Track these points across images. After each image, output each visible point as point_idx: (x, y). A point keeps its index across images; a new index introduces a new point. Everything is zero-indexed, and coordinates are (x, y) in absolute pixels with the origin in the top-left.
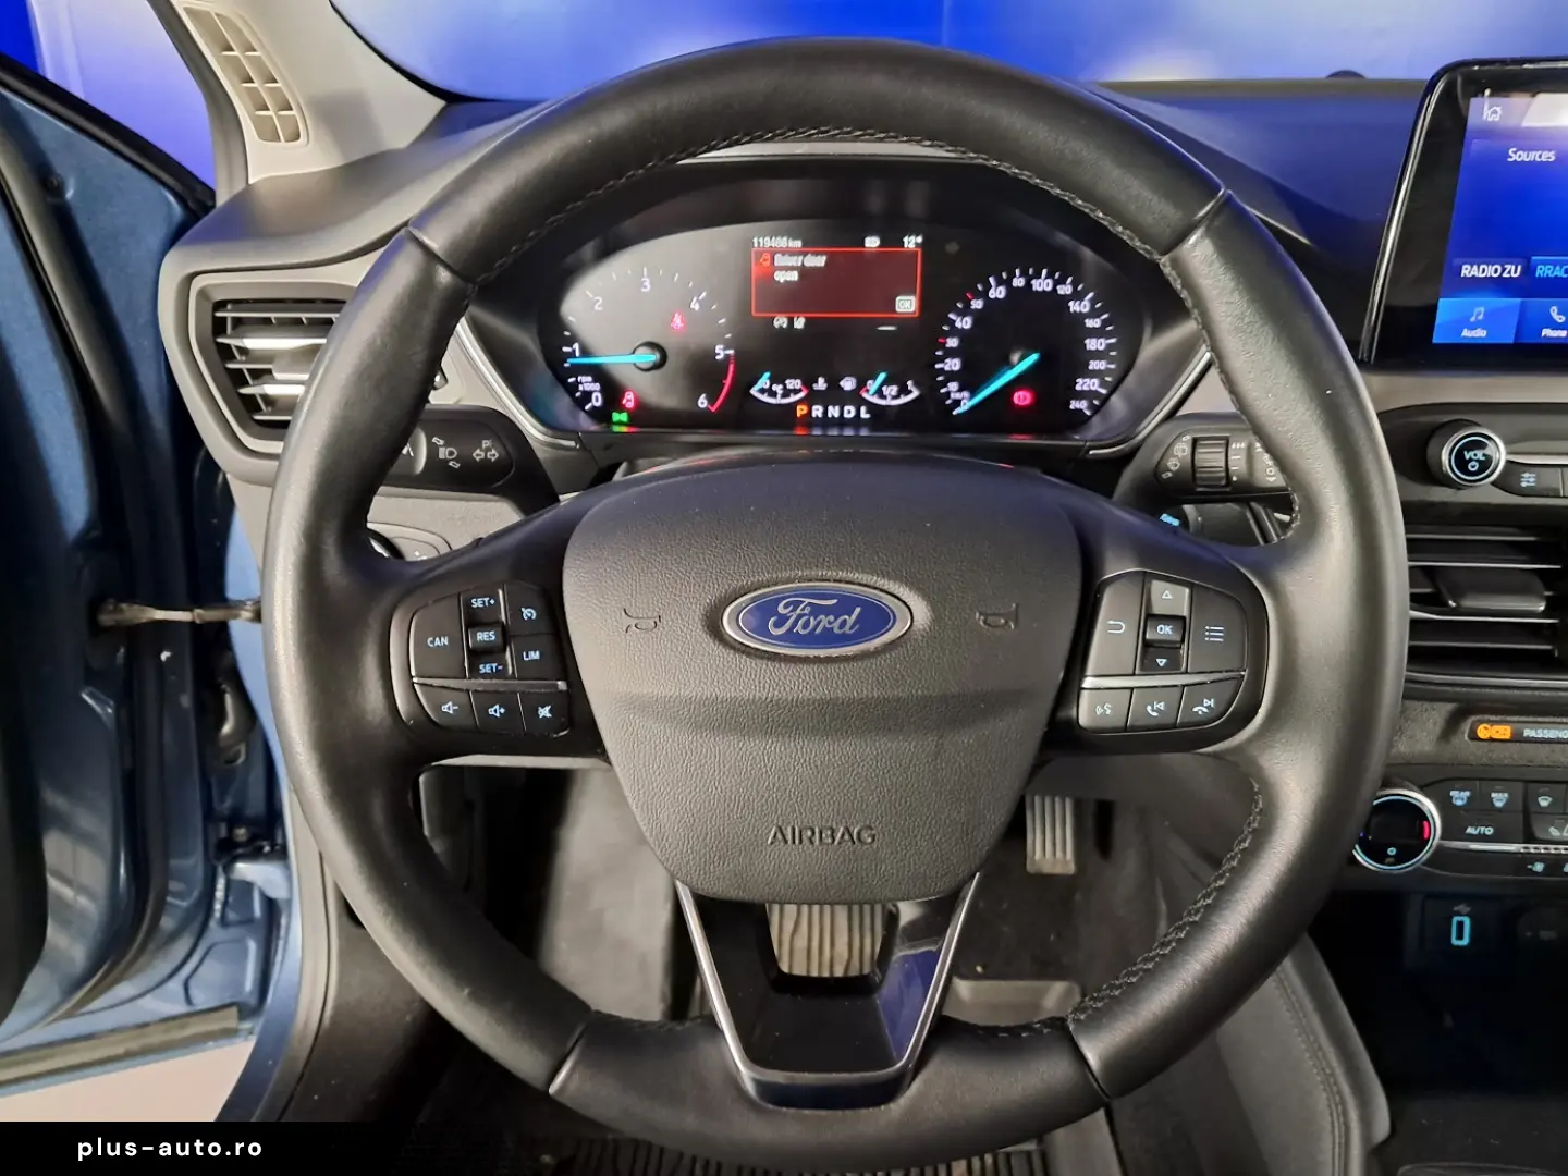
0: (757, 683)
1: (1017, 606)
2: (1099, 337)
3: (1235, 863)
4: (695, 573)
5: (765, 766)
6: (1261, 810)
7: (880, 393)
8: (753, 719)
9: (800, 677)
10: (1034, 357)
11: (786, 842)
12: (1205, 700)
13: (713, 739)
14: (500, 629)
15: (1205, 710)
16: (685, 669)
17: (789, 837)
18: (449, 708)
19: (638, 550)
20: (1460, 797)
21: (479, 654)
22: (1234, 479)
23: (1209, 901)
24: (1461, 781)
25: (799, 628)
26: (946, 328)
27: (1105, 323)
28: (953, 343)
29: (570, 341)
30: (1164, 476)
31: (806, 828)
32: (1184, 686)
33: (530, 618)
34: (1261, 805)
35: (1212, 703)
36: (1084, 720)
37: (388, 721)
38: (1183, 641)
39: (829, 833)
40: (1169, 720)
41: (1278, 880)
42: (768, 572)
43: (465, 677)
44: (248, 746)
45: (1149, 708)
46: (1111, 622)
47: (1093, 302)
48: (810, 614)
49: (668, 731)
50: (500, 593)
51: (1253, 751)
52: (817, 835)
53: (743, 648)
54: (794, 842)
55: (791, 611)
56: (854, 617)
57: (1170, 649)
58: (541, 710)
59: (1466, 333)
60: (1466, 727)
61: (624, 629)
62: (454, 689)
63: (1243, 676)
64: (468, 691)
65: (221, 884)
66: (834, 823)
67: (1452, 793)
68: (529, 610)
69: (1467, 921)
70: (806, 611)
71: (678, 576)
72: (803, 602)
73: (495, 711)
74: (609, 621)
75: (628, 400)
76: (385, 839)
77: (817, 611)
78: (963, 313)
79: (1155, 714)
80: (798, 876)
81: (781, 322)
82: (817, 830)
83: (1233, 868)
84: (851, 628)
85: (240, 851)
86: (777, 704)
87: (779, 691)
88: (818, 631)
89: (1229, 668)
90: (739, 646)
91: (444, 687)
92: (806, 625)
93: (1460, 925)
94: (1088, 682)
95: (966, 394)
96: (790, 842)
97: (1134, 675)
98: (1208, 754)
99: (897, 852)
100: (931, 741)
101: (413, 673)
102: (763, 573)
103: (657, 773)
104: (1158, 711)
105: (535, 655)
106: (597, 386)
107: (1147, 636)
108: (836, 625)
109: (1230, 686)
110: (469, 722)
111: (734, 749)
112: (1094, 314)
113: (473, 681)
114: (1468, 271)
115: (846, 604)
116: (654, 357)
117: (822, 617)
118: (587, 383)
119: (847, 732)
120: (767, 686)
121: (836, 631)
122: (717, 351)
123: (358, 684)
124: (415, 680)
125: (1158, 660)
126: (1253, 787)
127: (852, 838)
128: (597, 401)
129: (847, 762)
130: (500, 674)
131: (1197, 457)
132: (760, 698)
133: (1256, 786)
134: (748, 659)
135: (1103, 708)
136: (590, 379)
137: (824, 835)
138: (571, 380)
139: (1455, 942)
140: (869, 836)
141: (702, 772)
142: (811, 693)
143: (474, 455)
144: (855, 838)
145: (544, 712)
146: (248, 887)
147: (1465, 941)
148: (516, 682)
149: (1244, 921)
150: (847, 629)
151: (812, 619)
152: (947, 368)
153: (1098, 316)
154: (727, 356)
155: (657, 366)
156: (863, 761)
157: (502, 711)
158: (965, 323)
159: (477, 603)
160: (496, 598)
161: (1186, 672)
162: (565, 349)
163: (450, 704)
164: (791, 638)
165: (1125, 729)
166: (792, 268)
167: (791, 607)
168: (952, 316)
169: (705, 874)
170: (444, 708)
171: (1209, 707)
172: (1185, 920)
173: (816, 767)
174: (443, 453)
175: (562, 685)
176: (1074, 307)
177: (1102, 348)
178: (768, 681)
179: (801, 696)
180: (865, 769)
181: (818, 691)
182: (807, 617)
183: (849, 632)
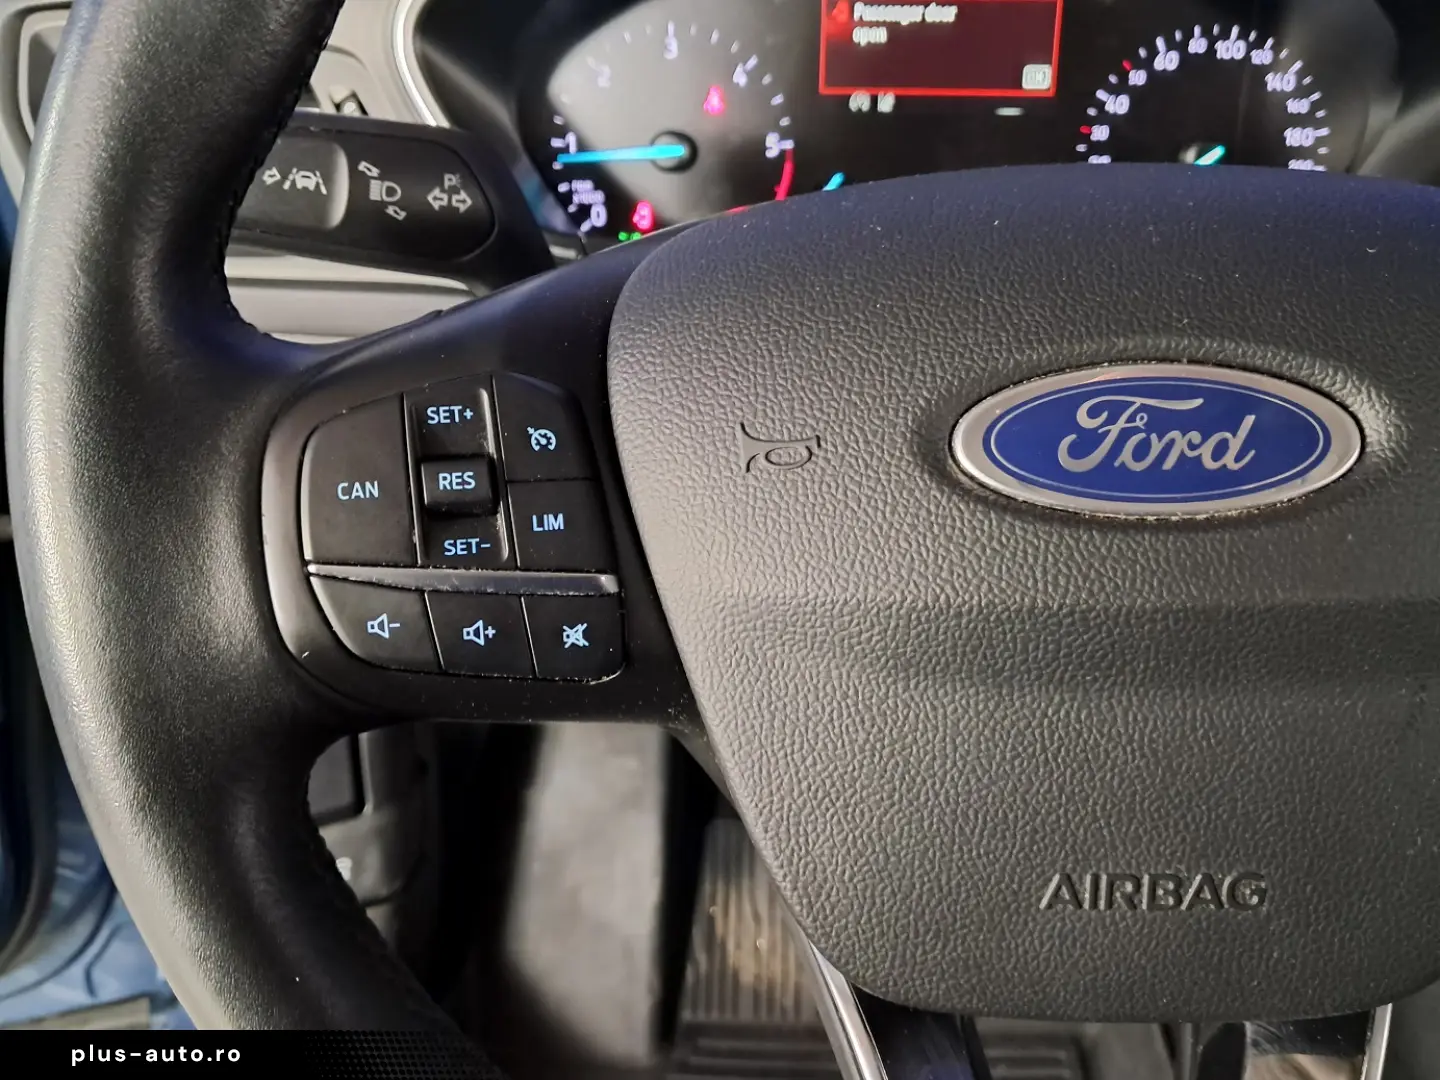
0: (1039, 575)
2: (1304, 127)
4: (891, 346)
5: (1044, 750)
8: (1025, 650)
9: (1136, 561)
10: (1217, 153)
11: (1080, 905)
13: (930, 692)
14: (484, 469)
16: (878, 547)
17: (1086, 896)
18: (381, 626)
19: (766, 307)
21: (441, 518)
25: (1126, 456)
26: (1092, 112)
27: (1315, 106)
28: (1100, 133)
29: (562, 132)
31: (1125, 877)
33: (544, 448)
37: (260, 651)
39: (1171, 886)
42: (1052, 342)
43: (414, 565)
47: (1300, 75)
48: (1149, 428)
49: (835, 673)
50: (485, 396)
52: (1145, 890)
53: (1003, 501)
54: (1095, 905)
55: (1107, 423)
56: (1242, 434)
58: (568, 631)
61: (744, 466)
62: (389, 587)
64: (420, 591)
66: (1183, 867)
68: (543, 432)
70: (1139, 423)
71: (854, 354)
72: (1130, 404)
73: (477, 633)
74: (710, 448)
75: (643, 217)
76: (261, 884)
77: (1161, 422)
78: (1115, 91)
80: (1096, 969)
81: (859, 101)
82: (1146, 880)
84: (1237, 459)
86: (1085, 619)
87: (1091, 593)
88: (1169, 464)
90: (992, 497)
91: (371, 584)
92: (1141, 452)
96: (1086, 905)
99: (1308, 926)
100: (1399, 697)
101: (308, 555)
102: (1040, 341)
103: (809, 761)
105: (555, 522)
106: (598, 197)
108: (1206, 452)
110: (423, 654)
111: (978, 714)
112: (1300, 92)
113: (431, 570)
115: (1223, 409)
116: (680, 151)
117: (1175, 434)
118: (585, 192)
119: (1226, 678)
120: (1062, 580)
121: (1210, 464)
122: (768, 144)
123: (199, 575)
124: (312, 568)
127: (1218, 898)
128: (599, 217)
129: (1219, 743)
130: (487, 559)
132: (1046, 606)
134: (1018, 523)
136: (588, 185)
137: (1159, 892)
138: (563, 188)
140: (1253, 893)
141: (907, 762)
142: (1161, 596)
143: (430, 198)
144: (1224, 898)
145: (575, 636)
148: (518, 573)
150: (1229, 460)
151: (1154, 437)
153: (1307, 96)
154: (783, 153)
155: (682, 166)
156: (1253, 740)
157: (491, 632)
158: (1119, 105)
159: (438, 416)
160: (476, 407)
162: (556, 143)
163: (384, 617)
164: (1109, 479)
166: (878, 25)
167: (1105, 415)
168: (1101, 95)
169: (904, 964)
170: (373, 627)
173: (1155, 752)
174: (377, 191)
175: (608, 582)
176: (1274, 82)
177: (1308, 143)
178: (1065, 570)
179: (1139, 601)
180: (1257, 756)
181: (1177, 591)
182: (1143, 435)
183: (1234, 466)
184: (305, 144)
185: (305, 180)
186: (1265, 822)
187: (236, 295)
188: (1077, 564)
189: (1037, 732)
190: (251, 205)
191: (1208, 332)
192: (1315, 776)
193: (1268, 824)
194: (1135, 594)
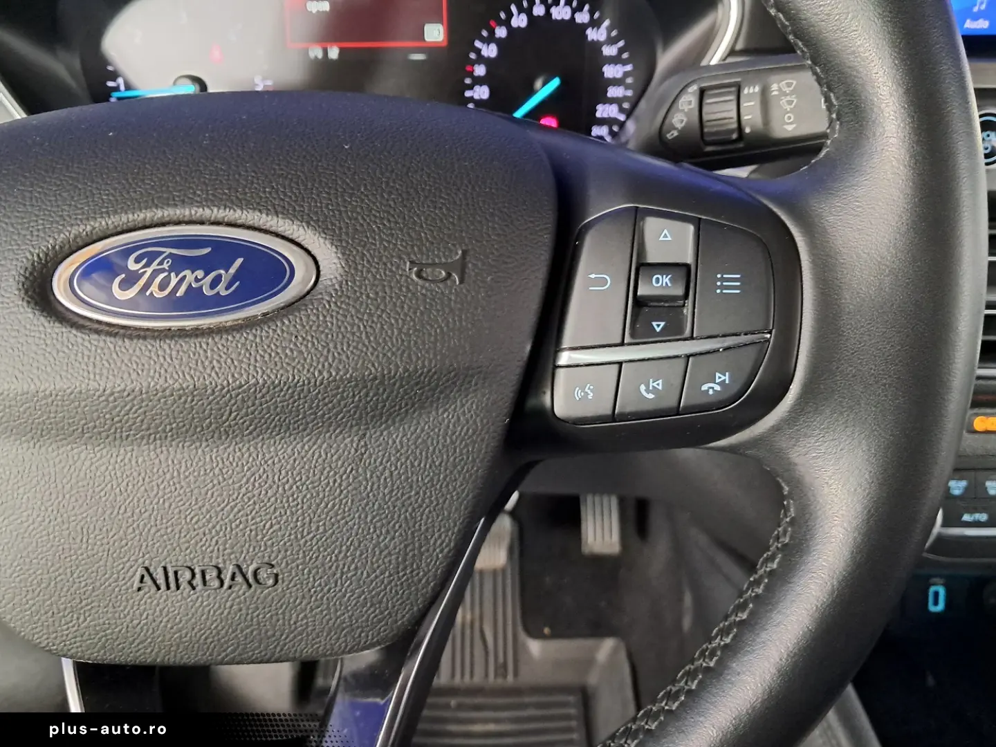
0: (91, 369)
1: (465, 253)
2: (615, 64)
3: (760, 590)
6: (793, 519)
10: (555, 83)
11: (158, 587)
12: (718, 375)
15: (718, 388)
17: (161, 581)
20: (957, 487)
22: (748, 130)
23: (728, 640)
25: (154, 288)
26: (473, 56)
27: (621, 51)
28: (480, 71)
29: (114, 76)
30: (669, 136)
31: (183, 569)
32: (688, 357)
34: (792, 512)
35: (727, 378)
36: (560, 411)
38: (686, 296)
39: (214, 573)
40: (671, 402)
41: (817, 615)
42: (115, 212)
45: (643, 388)
46: (593, 276)
47: (609, 29)
48: (171, 269)
51: (782, 442)
52: (199, 576)
54: (168, 588)
55: (144, 267)
56: (232, 271)
57: (668, 308)
59: (968, 24)
63: (768, 341)
66: (220, 560)
67: (951, 483)
69: (942, 590)
70: (165, 266)
72: (162, 253)
78: (487, 41)
79: (651, 396)
81: (315, 52)
82: (198, 570)
83: (757, 596)
84: (227, 289)
87: (123, 379)
88: (181, 292)
89: (749, 329)
90: (75, 319)
93: (936, 593)
94: (564, 358)
96: (163, 587)
97: (622, 344)
98: (722, 449)
99: (311, 596)
100: (348, 443)
104: (655, 390)
107: (639, 293)
108: (206, 284)
109: (751, 352)
112: (610, 41)
115: (222, 252)
117: (187, 272)
119: (227, 434)
120: (105, 371)
121: (207, 291)
122: (256, 82)
125: (654, 324)
126: (781, 488)
127: (247, 581)
129: (230, 477)
131: (705, 109)
133: (786, 489)
135: (583, 390)
137: (208, 577)
139: (932, 608)
140: (269, 577)
141: (35, 497)
142: (166, 380)
144: (251, 580)
147: (939, 606)
149: (773, 671)
151: (173, 274)
152: (476, 97)
153: (615, 43)
154: (266, 87)
158: (490, 51)
161: (692, 338)
162: (110, 84)
165: (613, 417)
167: (144, 261)
168: (478, 44)
171: (722, 384)
172: (697, 663)
173: (189, 485)
176: (592, 34)
177: (619, 75)
178: (107, 365)
179: (152, 384)
180: (257, 485)
181: (176, 377)
182: (166, 274)
183: (224, 293)
186: (269, 529)
188: (114, 360)
189: (113, 473)
191: (216, 204)
192: (298, 497)
193: (271, 531)
194: (150, 380)
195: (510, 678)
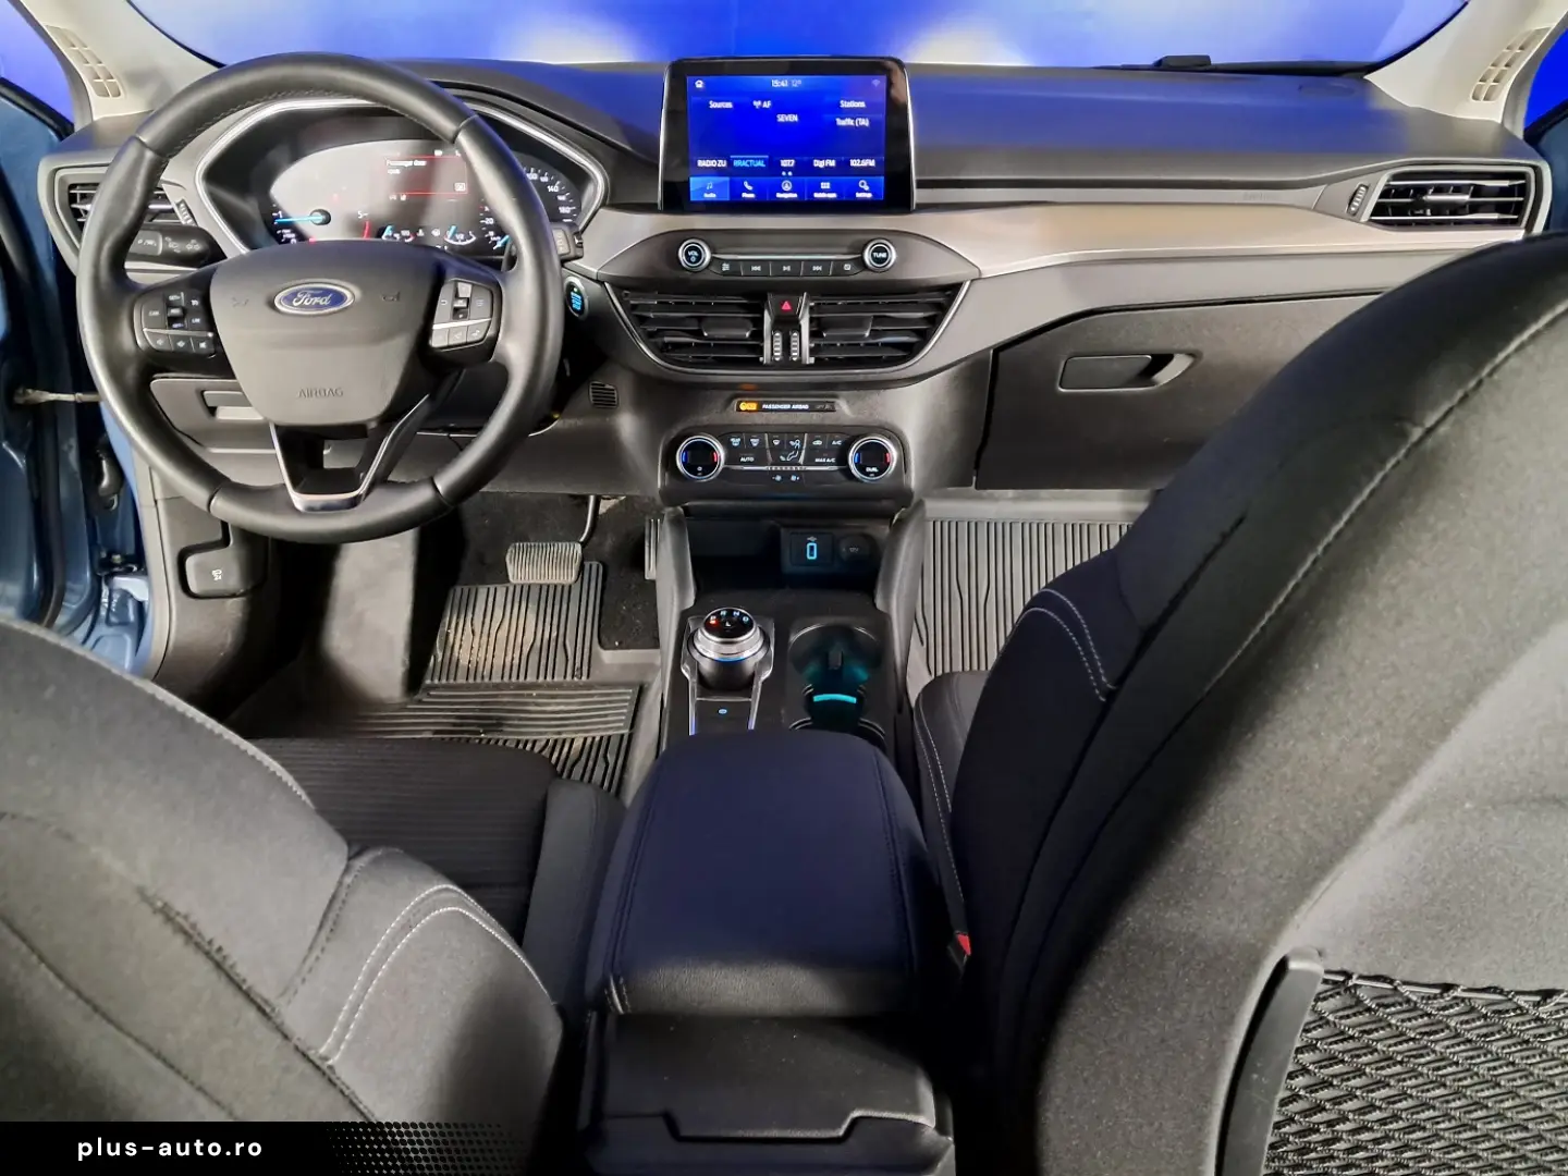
1: (398, 291)
2: (566, 206)
7: (453, 237)
11: (305, 396)
14: (182, 309)
17: (307, 394)
18: (160, 342)
20: (735, 442)
21: (172, 319)
24: (737, 433)
25: (305, 302)
27: (568, 198)
29: (277, 210)
32: (469, 326)
33: (195, 305)
36: (433, 344)
38: (468, 307)
39: (323, 391)
43: (167, 330)
44: (119, 497)
45: (456, 337)
47: (560, 186)
50: (182, 294)
52: (318, 393)
54: (309, 396)
56: (329, 297)
57: (463, 311)
58: (201, 345)
59: (706, 195)
60: (735, 402)
62: (161, 334)
63: (491, 320)
64: (168, 335)
65: (105, 591)
67: (732, 440)
68: (195, 302)
69: (815, 545)
72: (307, 292)
73: (181, 344)
75: (310, 242)
82: (318, 390)
85: (116, 569)
89: (486, 317)
90: (281, 311)
91: (157, 333)
93: (812, 548)
94: (434, 328)
95: (499, 238)
96: (307, 396)
97: (450, 322)
101: (144, 328)
105: (198, 320)
106: (293, 235)
107: (456, 306)
110: (169, 348)
112: (562, 193)
113: (171, 331)
114: (701, 163)
115: (325, 292)
116: (321, 218)
117: (315, 298)
118: (287, 233)
121: (321, 303)
122: (359, 214)
123: (119, 330)
124: (145, 331)
125: (459, 316)
127: (333, 394)
130: (183, 328)
135: (439, 338)
136: (288, 231)
137: (321, 392)
138: (279, 232)
139: (809, 557)
143: (187, 247)
146: (126, 595)
147: (815, 557)
148: (190, 332)
151: (311, 298)
153: (564, 194)
154: (366, 217)
155: (323, 223)
157: (184, 344)
159: (171, 298)
160: (180, 296)
161: (469, 320)
162: (274, 214)
165: (448, 346)
166: (398, 167)
167: (302, 294)
170: (157, 342)
174: (171, 245)
175: (210, 335)
176: (550, 189)
177: (568, 212)
178: (292, 325)
179: (304, 331)
181: (314, 329)
182: (309, 298)
183: (327, 304)
184: (148, 233)
185: (150, 242)
186: (339, 377)
187: (129, 274)
190: (132, 249)
191: (323, 278)
195: (584, 678)
